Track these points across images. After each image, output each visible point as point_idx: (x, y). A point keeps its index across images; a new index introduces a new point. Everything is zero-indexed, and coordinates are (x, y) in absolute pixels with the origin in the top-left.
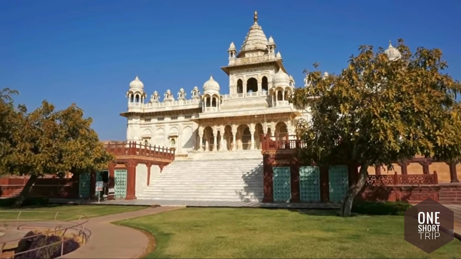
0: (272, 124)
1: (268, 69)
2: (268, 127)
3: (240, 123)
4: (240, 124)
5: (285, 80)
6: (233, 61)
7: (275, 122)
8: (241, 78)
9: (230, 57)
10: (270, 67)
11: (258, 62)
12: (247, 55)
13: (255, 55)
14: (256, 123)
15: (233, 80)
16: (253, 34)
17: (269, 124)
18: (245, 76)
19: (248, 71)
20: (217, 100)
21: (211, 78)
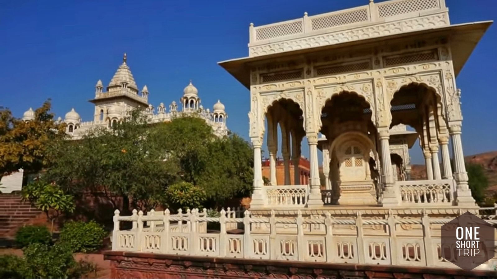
1: (120, 102)
5: (114, 112)
6: (99, 95)
8: (103, 109)
9: (97, 92)
10: (122, 100)
11: (114, 96)
12: (110, 90)
13: (115, 89)
15: (97, 110)
16: (118, 73)
18: (105, 107)
19: (107, 103)
20: (74, 127)
21: (73, 110)
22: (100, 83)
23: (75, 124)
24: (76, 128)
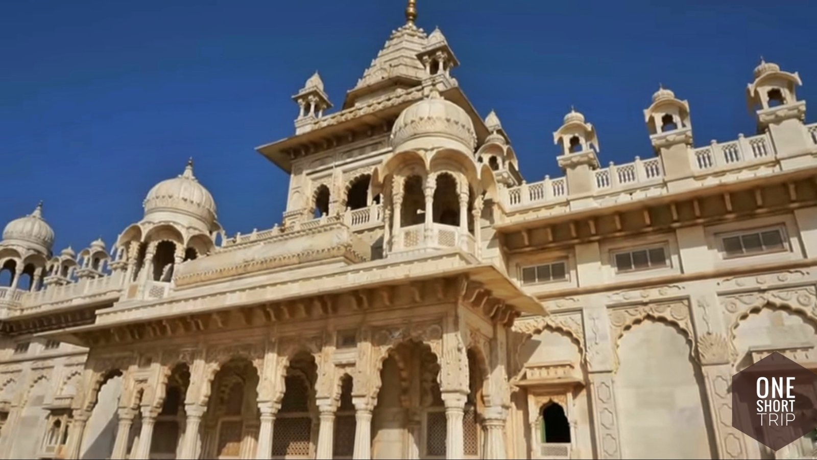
0: (362, 354)
2: (342, 372)
3: (227, 350)
4: (224, 358)
7: (378, 342)
14: (292, 349)
17: (348, 355)
18: (339, 171)
20: (180, 252)
21: (188, 172)
22: (315, 82)
23: (186, 236)
24: (190, 254)
